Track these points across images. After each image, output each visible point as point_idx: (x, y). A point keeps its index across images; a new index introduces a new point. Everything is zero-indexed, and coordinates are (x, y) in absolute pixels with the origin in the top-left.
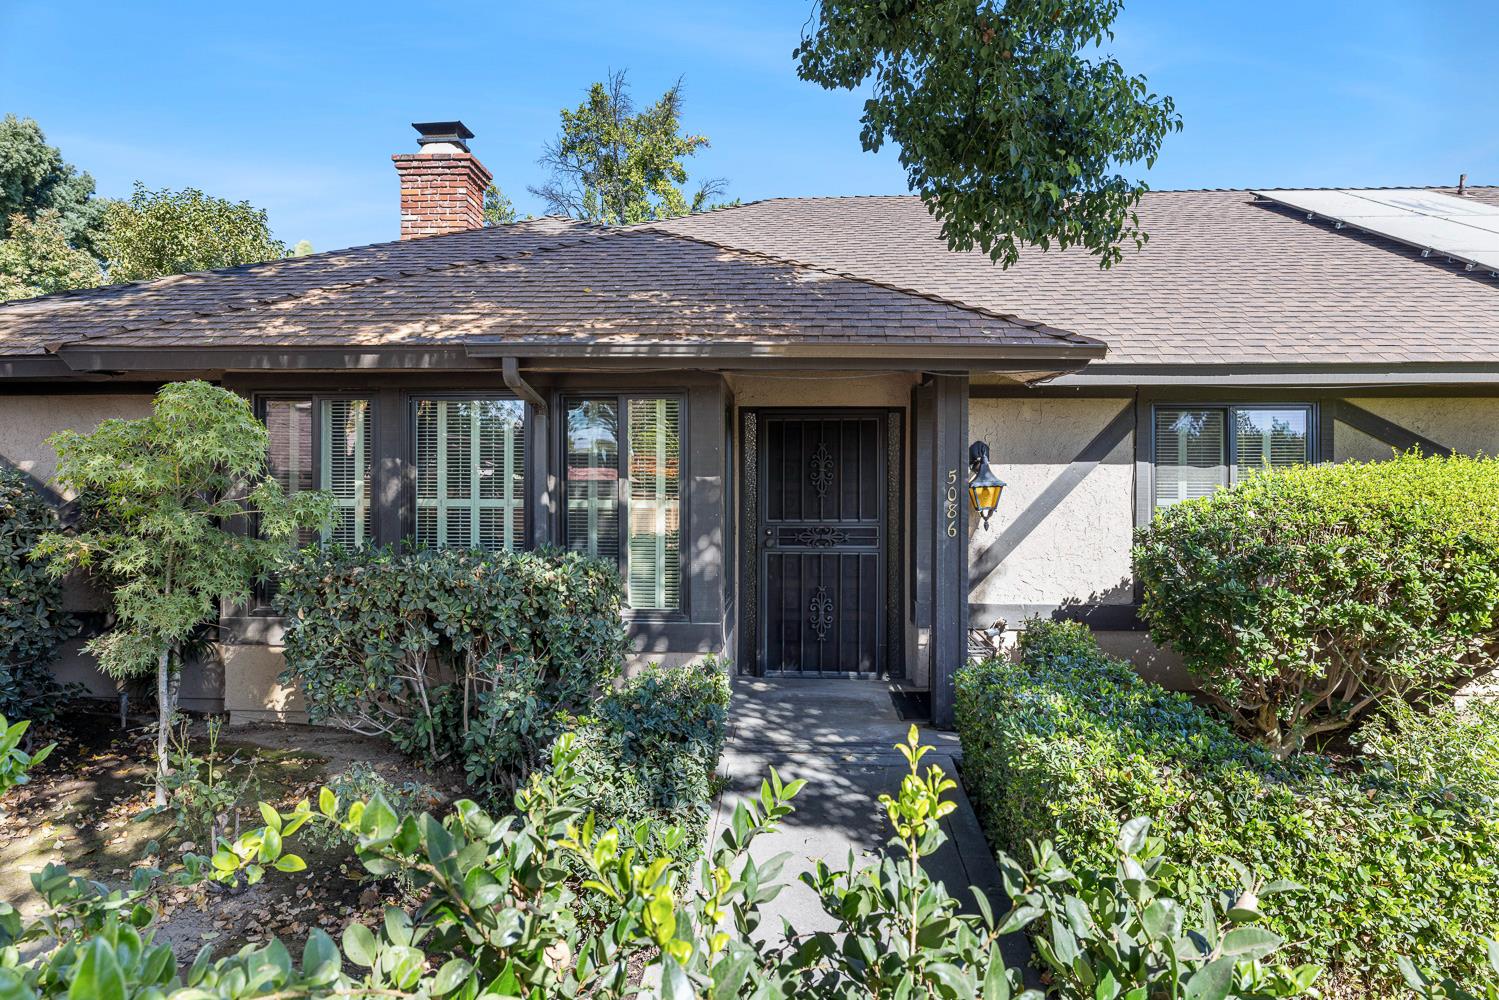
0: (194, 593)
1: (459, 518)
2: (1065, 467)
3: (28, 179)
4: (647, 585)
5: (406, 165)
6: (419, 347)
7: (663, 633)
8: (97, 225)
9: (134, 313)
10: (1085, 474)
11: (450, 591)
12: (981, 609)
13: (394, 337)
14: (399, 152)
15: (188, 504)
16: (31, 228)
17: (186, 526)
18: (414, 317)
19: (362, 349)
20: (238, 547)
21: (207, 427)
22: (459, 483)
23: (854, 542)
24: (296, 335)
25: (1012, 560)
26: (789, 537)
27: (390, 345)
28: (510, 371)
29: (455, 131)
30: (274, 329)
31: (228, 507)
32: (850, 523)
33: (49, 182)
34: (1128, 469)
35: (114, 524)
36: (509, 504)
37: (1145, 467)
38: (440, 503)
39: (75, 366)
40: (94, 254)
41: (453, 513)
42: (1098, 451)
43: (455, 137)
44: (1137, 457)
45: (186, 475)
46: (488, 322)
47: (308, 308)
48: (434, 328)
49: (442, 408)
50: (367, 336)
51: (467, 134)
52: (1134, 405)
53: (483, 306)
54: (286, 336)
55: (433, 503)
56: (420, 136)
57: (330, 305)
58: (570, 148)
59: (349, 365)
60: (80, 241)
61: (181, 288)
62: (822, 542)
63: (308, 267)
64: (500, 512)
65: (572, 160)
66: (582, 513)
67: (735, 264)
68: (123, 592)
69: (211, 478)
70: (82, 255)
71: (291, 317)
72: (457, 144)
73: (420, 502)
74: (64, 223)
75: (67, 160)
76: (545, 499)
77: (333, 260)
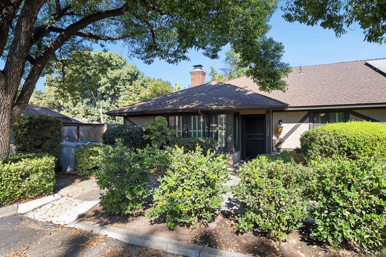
0: (160, 142)
1: (195, 133)
2: (296, 124)
3: (134, 75)
4: (221, 143)
5: (192, 73)
6: (187, 109)
7: (222, 150)
8: (144, 82)
9: (152, 104)
10: (300, 125)
11: (190, 143)
12: (280, 149)
13: (184, 107)
14: (191, 71)
15: (159, 131)
16: (135, 83)
17: (159, 134)
18: (188, 104)
19: (180, 109)
20: (164, 136)
21: (161, 122)
22: (194, 129)
23: (260, 137)
24: (172, 108)
25: (286, 141)
26: (249, 136)
27: (183, 109)
28: (199, 112)
29: (200, 66)
30: (169, 107)
31: (164, 131)
32: (259, 134)
33: (137, 75)
34: (308, 124)
35: (151, 134)
36: (202, 131)
37: (312, 124)
38: (192, 131)
39: (146, 113)
40: (144, 87)
41: (194, 132)
42: (302, 121)
43: (200, 67)
44: (310, 122)
45: (159, 127)
46: (197, 104)
47: (174, 103)
48: (189, 106)
49: (192, 117)
50: (181, 107)
51: (201, 66)
52: (309, 112)
53: (197, 101)
54: (171, 108)
55: (191, 131)
56: (194, 67)
57: (177, 102)
58: (227, 59)
59: (178, 111)
60: (142, 85)
61: (158, 99)
62: (254, 137)
63: (175, 94)
64: (200, 132)
65: (228, 61)
66: (212, 132)
67: (239, 91)
68: (152, 142)
69: (162, 128)
70: (142, 87)
71: (172, 105)
72: (200, 68)
73: (189, 131)
74: (140, 82)
75: (140, 70)
76: (206, 130)
77: (179, 93)
